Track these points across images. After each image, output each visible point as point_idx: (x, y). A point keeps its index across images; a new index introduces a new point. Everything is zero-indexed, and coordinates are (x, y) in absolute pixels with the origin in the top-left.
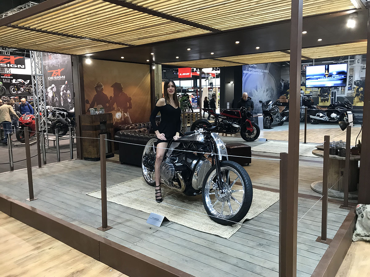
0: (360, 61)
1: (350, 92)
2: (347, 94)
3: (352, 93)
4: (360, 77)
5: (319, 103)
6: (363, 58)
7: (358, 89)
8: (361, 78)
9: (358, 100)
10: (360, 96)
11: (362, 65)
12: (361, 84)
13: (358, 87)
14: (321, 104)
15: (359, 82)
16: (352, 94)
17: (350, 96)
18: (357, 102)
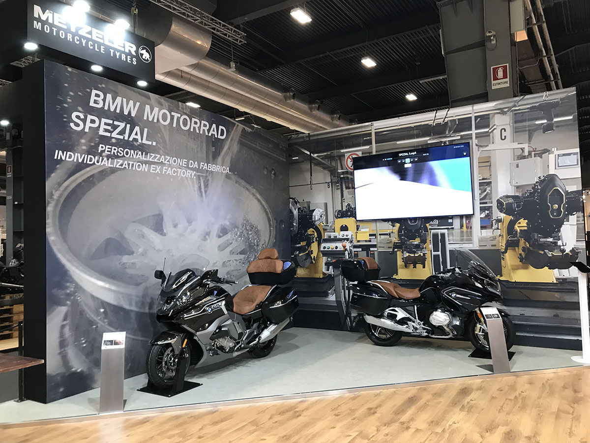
0: (508, 134)
1: (487, 233)
2: (479, 241)
3: (495, 238)
4: (514, 183)
5: (400, 271)
6: (516, 122)
7: (512, 224)
8: (518, 187)
9: (517, 262)
10: (521, 248)
11: (516, 145)
12: (518, 207)
13: (511, 217)
14: (403, 274)
15: (511, 200)
16: (494, 243)
17: (488, 247)
18: (515, 268)
